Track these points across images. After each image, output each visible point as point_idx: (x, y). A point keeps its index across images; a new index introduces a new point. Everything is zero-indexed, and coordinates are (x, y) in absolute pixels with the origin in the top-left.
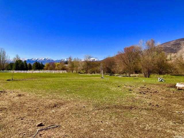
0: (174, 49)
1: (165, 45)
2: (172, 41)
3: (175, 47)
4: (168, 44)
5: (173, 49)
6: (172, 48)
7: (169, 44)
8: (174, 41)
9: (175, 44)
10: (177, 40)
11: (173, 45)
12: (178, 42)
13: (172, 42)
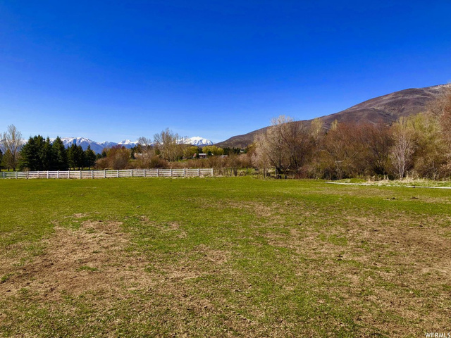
0: (392, 114)
1: (371, 105)
2: (387, 95)
3: (394, 109)
4: (377, 103)
5: (389, 115)
6: (387, 111)
7: (380, 102)
8: (391, 96)
9: (392, 103)
10: (396, 93)
11: (390, 104)
12: (400, 98)
13: (387, 98)
